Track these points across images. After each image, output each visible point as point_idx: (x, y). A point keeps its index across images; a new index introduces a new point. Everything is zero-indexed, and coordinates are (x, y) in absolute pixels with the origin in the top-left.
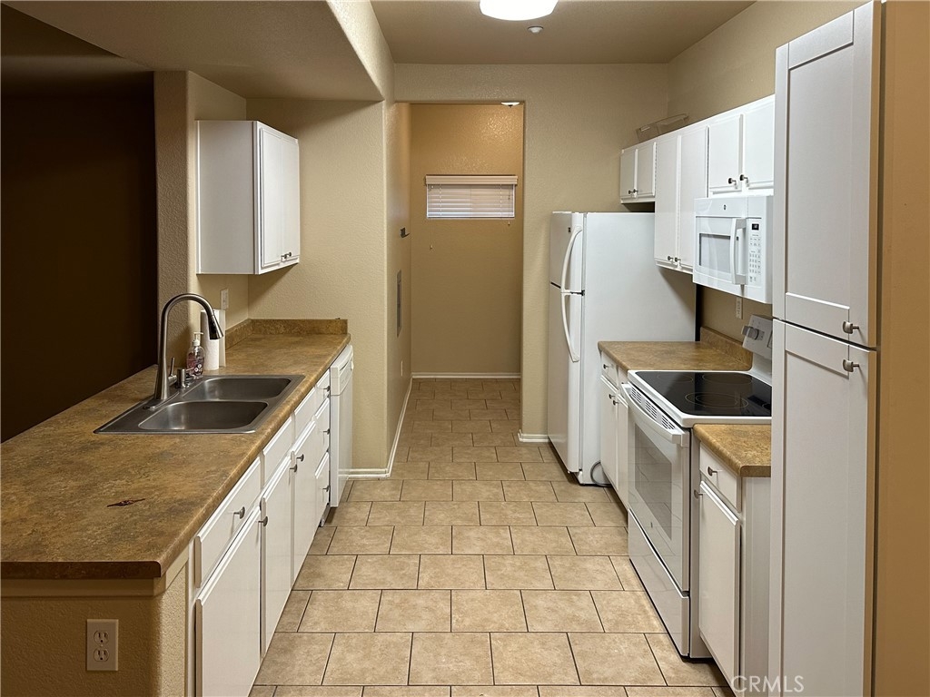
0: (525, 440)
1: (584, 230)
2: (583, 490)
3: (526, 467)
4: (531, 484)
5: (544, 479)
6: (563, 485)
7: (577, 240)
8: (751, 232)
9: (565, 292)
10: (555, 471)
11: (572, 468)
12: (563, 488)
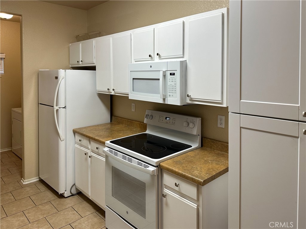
0: (26, 183)
1: (65, 78)
2: (67, 200)
3: (33, 198)
4: (40, 206)
5: (46, 201)
6: (57, 201)
7: (62, 82)
8: (168, 76)
9: (56, 108)
10: (49, 195)
11: (61, 192)
12: (57, 202)
